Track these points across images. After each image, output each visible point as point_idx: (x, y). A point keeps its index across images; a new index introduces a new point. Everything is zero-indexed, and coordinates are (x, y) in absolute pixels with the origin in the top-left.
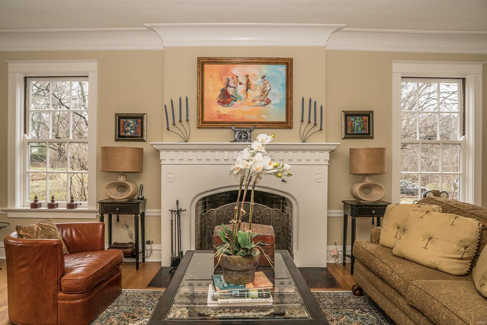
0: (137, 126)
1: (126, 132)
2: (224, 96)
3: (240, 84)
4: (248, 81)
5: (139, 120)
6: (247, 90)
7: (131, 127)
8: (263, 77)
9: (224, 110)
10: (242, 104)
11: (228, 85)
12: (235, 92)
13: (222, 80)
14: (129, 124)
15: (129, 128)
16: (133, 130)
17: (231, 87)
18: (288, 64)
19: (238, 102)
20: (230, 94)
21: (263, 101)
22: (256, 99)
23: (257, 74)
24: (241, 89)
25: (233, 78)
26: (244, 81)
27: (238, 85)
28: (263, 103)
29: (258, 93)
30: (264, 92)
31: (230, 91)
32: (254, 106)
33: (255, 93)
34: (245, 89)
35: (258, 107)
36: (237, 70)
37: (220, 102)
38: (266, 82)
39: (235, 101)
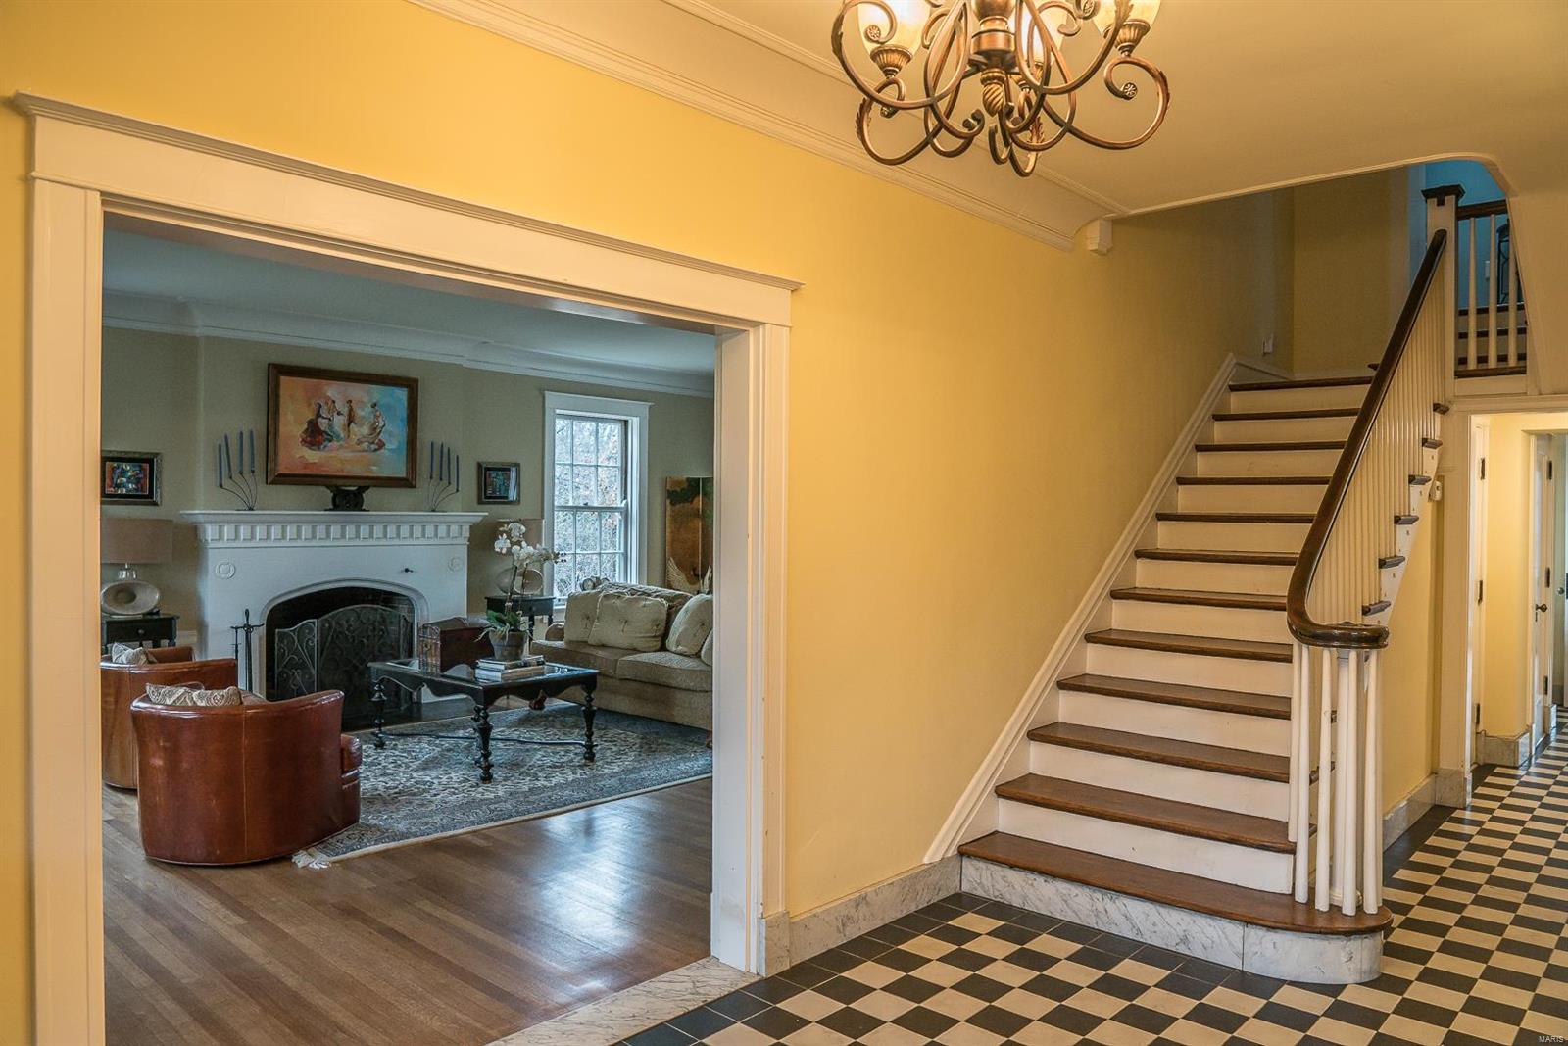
0: (141, 476)
1: (118, 486)
2: (312, 432)
3: (339, 413)
4: (351, 409)
5: (147, 466)
6: (349, 426)
7: (129, 478)
8: (374, 406)
9: (312, 456)
10: (341, 447)
11: (318, 415)
12: (331, 426)
13: (309, 405)
14: (123, 473)
15: (125, 480)
16: (133, 484)
17: (324, 418)
18: (411, 385)
19: (335, 444)
20: (323, 429)
21: (373, 443)
22: (363, 440)
23: (366, 399)
24: (339, 421)
25: (327, 403)
26: (345, 410)
27: (335, 414)
28: (373, 447)
29: (365, 430)
30: (375, 429)
31: (323, 424)
32: (359, 451)
33: (361, 431)
34: (346, 423)
35: (364, 453)
36: (333, 390)
37: (306, 442)
38: (378, 413)
39: (330, 441)
